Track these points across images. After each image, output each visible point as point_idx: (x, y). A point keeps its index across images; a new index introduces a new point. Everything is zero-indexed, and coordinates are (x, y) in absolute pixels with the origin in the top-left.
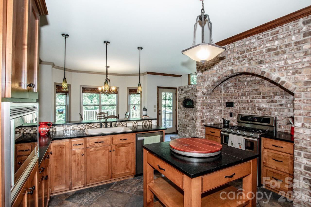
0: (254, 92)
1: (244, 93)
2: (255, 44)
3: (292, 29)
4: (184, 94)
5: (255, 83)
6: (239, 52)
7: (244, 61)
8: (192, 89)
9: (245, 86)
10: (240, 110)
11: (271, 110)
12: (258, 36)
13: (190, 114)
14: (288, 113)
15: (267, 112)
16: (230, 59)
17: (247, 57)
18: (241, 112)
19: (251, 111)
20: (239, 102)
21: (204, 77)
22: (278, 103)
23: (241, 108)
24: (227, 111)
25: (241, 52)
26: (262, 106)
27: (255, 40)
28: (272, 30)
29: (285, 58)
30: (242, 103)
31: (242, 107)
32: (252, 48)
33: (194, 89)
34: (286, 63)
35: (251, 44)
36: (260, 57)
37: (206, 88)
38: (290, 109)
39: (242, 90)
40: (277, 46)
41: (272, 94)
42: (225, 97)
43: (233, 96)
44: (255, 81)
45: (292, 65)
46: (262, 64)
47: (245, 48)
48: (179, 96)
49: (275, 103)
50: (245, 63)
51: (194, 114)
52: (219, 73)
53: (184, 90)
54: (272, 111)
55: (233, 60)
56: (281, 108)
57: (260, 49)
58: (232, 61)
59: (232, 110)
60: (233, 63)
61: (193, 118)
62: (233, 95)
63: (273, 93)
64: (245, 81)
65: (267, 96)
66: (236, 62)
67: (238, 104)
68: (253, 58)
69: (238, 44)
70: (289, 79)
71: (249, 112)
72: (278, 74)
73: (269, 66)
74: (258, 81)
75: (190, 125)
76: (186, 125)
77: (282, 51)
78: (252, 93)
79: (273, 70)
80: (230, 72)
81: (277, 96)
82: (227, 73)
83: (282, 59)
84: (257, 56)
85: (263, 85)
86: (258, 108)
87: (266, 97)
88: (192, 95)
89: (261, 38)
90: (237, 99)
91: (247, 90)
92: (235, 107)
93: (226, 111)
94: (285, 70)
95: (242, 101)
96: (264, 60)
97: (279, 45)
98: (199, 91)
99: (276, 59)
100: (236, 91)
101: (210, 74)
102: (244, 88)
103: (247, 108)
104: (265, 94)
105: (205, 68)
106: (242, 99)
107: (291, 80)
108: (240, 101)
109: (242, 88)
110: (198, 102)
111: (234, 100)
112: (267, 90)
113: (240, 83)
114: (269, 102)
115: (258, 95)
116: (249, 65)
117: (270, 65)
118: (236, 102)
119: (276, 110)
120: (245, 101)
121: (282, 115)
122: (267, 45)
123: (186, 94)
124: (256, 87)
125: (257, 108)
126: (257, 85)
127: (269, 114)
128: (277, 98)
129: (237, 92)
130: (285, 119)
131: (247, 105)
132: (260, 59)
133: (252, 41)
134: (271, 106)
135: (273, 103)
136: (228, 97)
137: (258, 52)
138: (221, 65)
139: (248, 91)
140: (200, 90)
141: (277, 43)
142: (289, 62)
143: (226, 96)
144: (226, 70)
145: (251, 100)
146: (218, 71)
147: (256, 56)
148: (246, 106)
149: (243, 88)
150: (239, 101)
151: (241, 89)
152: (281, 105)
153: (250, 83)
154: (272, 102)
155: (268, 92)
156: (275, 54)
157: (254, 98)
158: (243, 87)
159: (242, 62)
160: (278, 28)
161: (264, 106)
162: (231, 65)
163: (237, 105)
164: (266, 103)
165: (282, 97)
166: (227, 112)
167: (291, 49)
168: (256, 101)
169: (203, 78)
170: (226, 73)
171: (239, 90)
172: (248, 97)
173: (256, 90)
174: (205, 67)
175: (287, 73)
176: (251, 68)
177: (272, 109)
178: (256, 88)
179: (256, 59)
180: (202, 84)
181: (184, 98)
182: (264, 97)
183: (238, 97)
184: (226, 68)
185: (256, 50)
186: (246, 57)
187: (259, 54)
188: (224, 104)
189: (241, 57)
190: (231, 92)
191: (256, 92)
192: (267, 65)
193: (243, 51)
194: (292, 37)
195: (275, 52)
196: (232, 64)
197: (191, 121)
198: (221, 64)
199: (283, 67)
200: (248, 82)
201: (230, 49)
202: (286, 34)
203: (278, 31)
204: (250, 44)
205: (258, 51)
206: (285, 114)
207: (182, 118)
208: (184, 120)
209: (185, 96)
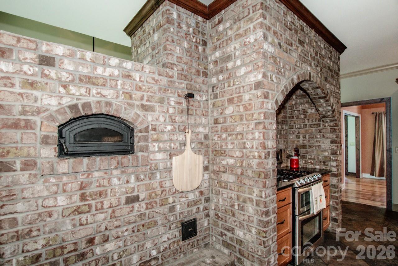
4: (65, 87)
8: (129, 76)
13: (115, 181)
21: (278, 64)
33: (138, 79)
46: (326, 81)
51: (138, 179)
53: (71, 68)
61: (136, 193)
75: (117, 227)
76: (91, 241)
83: (333, 84)
88: (129, 101)
123: (83, 91)
156: (331, 76)
174: (280, 39)
181: (73, 107)
192: (329, 86)
207: (55, 216)
208: (68, 221)
209: (75, 102)
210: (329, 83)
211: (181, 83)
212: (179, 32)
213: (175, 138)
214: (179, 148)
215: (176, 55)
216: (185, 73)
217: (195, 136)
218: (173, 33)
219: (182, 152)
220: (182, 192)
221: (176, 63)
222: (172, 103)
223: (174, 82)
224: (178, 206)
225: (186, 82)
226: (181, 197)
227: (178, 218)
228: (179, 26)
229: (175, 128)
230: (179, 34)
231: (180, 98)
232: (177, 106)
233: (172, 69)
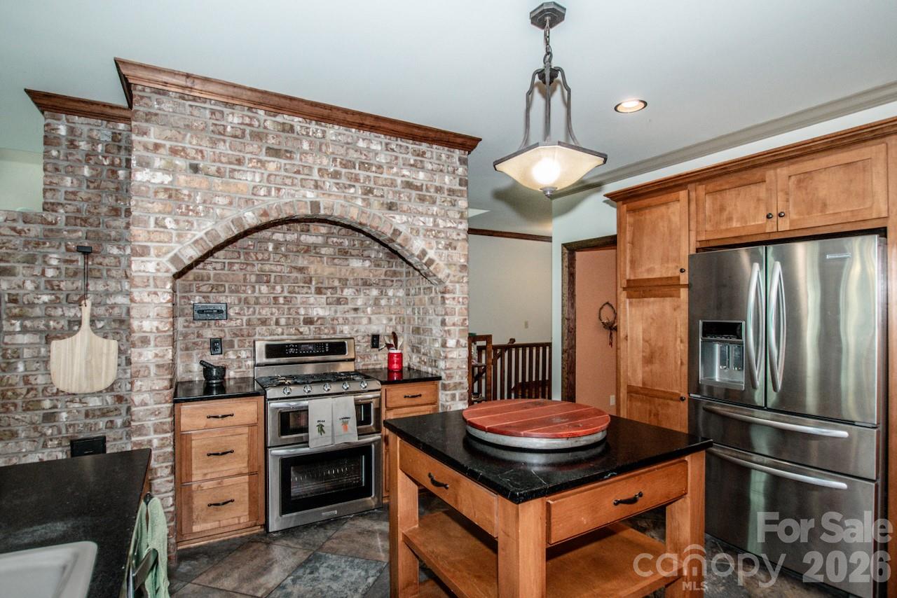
0: (295, 274)
1: (266, 276)
2: (379, 155)
3: (445, 161)
5: (298, 251)
6: (338, 160)
7: (352, 190)
9: (266, 255)
10: (251, 328)
11: (335, 322)
12: (388, 141)
14: (368, 326)
15: (325, 328)
16: (310, 167)
17: (362, 181)
18: (255, 334)
19: (285, 327)
20: (248, 303)
21: (186, 198)
22: (351, 306)
23: (255, 322)
24: (199, 336)
25: (344, 162)
26: (315, 314)
27: (379, 148)
28: (415, 144)
29: (435, 213)
30: (257, 307)
31: (259, 317)
32: (371, 162)
34: (436, 225)
35: (371, 154)
36: (391, 192)
37: (196, 242)
38: (372, 317)
39: (257, 267)
40: (422, 182)
41: (336, 283)
42: (190, 285)
43: (227, 281)
44: (298, 245)
45: (445, 230)
46: (394, 210)
47: (353, 155)
49: (344, 304)
50: (355, 195)
52: (265, 198)
54: (338, 324)
55: (320, 176)
56: (355, 315)
57: (389, 174)
58: (316, 176)
59: (221, 330)
60: (319, 183)
62: (224, 279)
63: (340, 282)
64: (269, 240)
65: (326, 288)
66: (329, 183)
67: (242, 309)
68: (374, 188)
69: (336, 136)
70: (440, 256)
71: (280, 330)
72: (424, 243)
73: (408, 221)
74: (306, 248)
77: (430, 196)
78: (289, 277)
79: (415, 231)
80: (309, 208)
81: (349, 288)
82: (299, 209)
83: (430, 213)
84: (385, 188)
85: (319, 259)
86: (304, 319)
87: (324, 291)
89: (393, 150)
90: (238, 292)
91: (274, 268)
92: (231, 319)
93: (192, 336)
94: (434, 237)
95: (257, 298)
96: (398, 202)
97: (425, 183)
99: (420, 209)
100: (236, 267)
101: (221, 191)
102: (263, 260)
103: (274, 320)
104: (322, 283)
105: (195, 162)
106: (256, 294)
107: (443, 259)
108: (252, 301)
109: (257, 259)
111: (227, 297)
112: (326, 274)
113: (250, 243)
114: (330, 304)
115: (305, 283)
116: (364, 204)
117: (409, 219)
118: (236, 302)
119: (346, 321)
120: (268, 298)
121: (357, 331)
122: (405, 172)
124: (300, 262)
125: (302, 318)
126: (303, 257)
127: (332, 332)
128: (348, 292)
129: (241, 269)
130: (364, 341)
131: (274, 310)
132: (390, 198)
133: (373, 147)
134: (336, 312)
135: (340, 304)
136: (201, 283)
137: (386, 179)
138: (276, 175)
139: (279, 270)
140: (159, 249)
141: (421, 175)
142: (441, 223)
143: (195, 280)
144: (293, 196)
145: (285, 297)
146: (262, 192)
147: (383, 188)
148: (272, 314)
149: (260, 258)
150: (246, 299)
151: (255, 263)
152: (356, 310)
153: (283, 249)
154: (338, 302)
155: (328, 278)
156: (420, 199)
157: (294, 292)
158: (260, 256)
159: (347, 191)
160: (424, 147)
161: (321, 312)
162: (312, 187)
163: (239, 314)
164: (325, 305)
165: (357, 290)
166: (198, 337)
167: (443, 199)
168: (299, 300)
169: (178, 199)
170: (292, 206)
171: (247, 264)
172: (278, 288)
173: (301, 270)
174: (194, 159)
175: (438, 243)
176: (370, 215)
177: (337, 320)
178: (300, 265)
179: (382, 196)
180: (169, 222)
182: (319, 291)
183: (243, 288)
184: (293, 192)
185: (381, 173)
186: (357, 180)
187: (386, 185)
188: (186, 311)
189: (343, 173)
190: (215, 269)
191: (300, 276)
192: (404, 218)
193: (350, 161)
194: (444, 176)
195: (419, 195)
196: (316, 187)
198: (277, 173)
199: (431, 230)
200: (278, 245)
201: (308, 134)
202: (436, 166)
203: (424, 153)
204: (369, 152)
205: (385, 176)
206: (363, 330)
210: (407, 212)
211: (75, 231)
212: (70, 154)
213: (59, 312)
214: (66, 328)
215: (63, 190)
216: (84, 215)
217: (107, 310)
218: (57, 158)
219: (71, 333)
220: (74, 394)
221: (63, 201)
222: (54, 262)
223: (59, 231)
224: (64, 415)
225: (83, 229)
226: (72, 401)
227: (64, 431)
228: (72, 145)
229: (57, 298)
230: (70, 158)
231: (70, 254)
232: (63, 266)
233: (54, 211)
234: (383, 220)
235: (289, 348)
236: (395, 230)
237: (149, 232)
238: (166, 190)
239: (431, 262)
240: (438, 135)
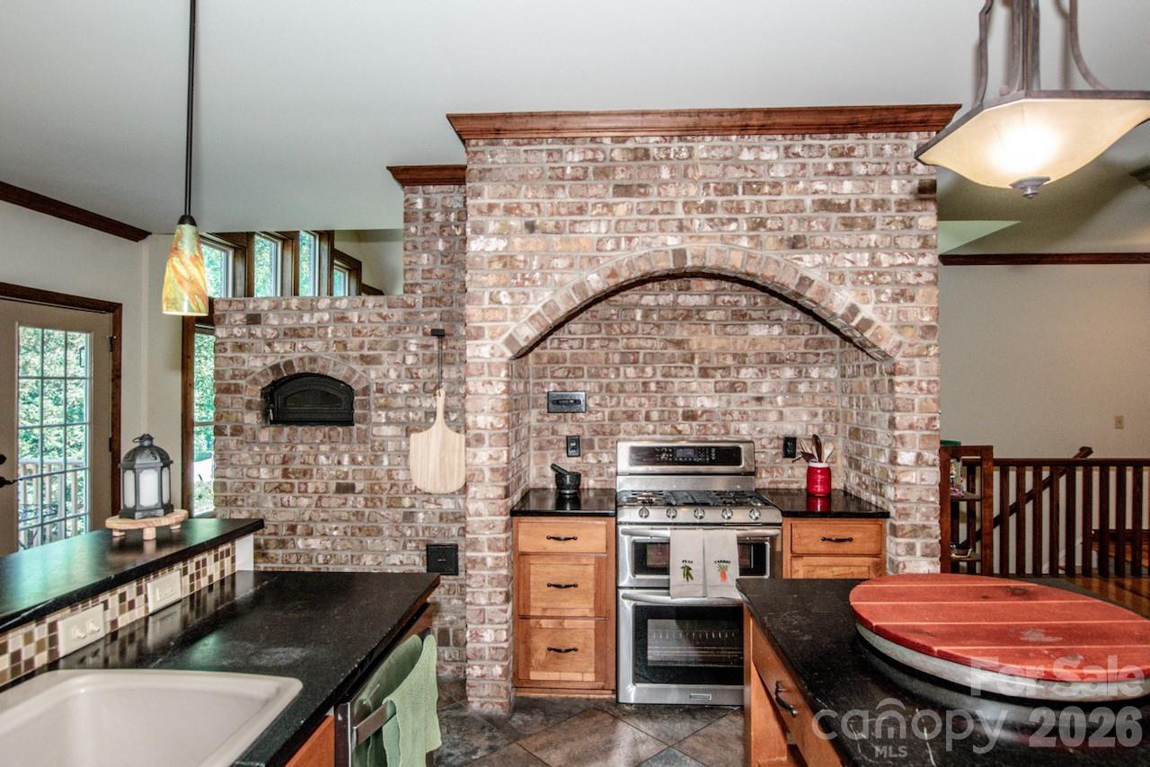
0: (671, 350)
1: (633, 354)
2: (774, 168)
3: (892, 156)
4: (270, 345)
5: (674, 319)
6: (712, 185)
7: (733, 226)
8: (343, 319)
9: (633, 326)
10: (615, 423)
11: (728, 417)
12: (788, 143)
13: (322, 459)
14: (779, 425)
15: (714, 425)
16: (672, 202)
17: (747, 211)
18: (619, 432)
19: (658, 424)
20: (611, 391)
21: (522, 265)
22: (751, 394)
23: (619, 415)
24: (554, 432)
25: (720, 187)
26: (699, 405)
27: (774, 156)
28: (835, 138)
29: (872, 244)
30: (622, 396)
31: (624, 409)
32: (762, 180)
33: (356, 320)
34: (874, 262)
35: (762, 168)
36: (795, 221)
37: (532, 318)
38: (784, 410)
39: (622, 343)
40: (849, 197)
41: (729, 361)
42: (544, 369)
43: (585, 363)
44: (675, 310)
45: (892, 270)
46: (801, 248)
47: (734, 174)
48: (229, 354)
49: (741, 391)
50: (737, 233)
51: (353, 461)
52: (613, 254)
53: (275, 322)
54: (733, 421)
55: (686, 213)
56: (757, 408)
57: (791, 194)
58: (680, 212)
59: (579, 426)
60: (685, 223)
61: (350, 481)
62: (582, 359)
63: (734, 359)
64: (637, 305)
65: (715, 369)
66: (698, 221)
67: (603, 398)
68: (767, 219)
69: (708, 151)
70: (884, 314)
71: (651, 427)
72: (853, 294)
73: (825, 262)
74: (685, 313)
75: (324, 520)
76: (292, 529)
77: (865, 218)
78: (663, 354)
79: (836, 278)
80: (671, 259)
81: (748, 367)
82: (657, 262)
83: (864, 244)
84: (786, 216)
85: (703, 327)
86: (684, 412)
87: (711, 372)
88: (343, 353)
89: (797, 155)
90: (598, 376)
91: (643, 343)
92: (591, 412)
93: (546, 433)
94: (872, 283)
95: (622, 384)
96: (808, 235)
97: (853, 198)
98: (487, 333)
99: (846, 241)
100: (596, 344)
101: (560, 251)
102: (629, 333)
103: (644, 413)
104: (708, 361)
105: (531, 219)
106: (621, 379)
107: (889, 318)
108: (616, 388)
109: (622, 332)
110: (476, 394)
111: (585, 383)
112: (714, 348)
113: (613, 312)
114: (721, 391)
115: (685, 361)
116: (752, 245)
117: (827, 259)
118: (597, 390)
119: (744, 416)
120: (636, 383)
121: (761, 431)
122: (819, 186)
123: (288, 347)
124: (677, 333)
125: (680, 411)
126: (682, 326)
127: (723, 431)
128: (747, 374)
129: (602, 347)
130: (772, 446)
131: (643, 400)
132: (794, 229)
133: (765, 156)
134: (729, 403)
135: (735, 391)
136: (556, 366)
137: (786, 202)
138: (626, 221)
139: (649, 345)
140: (493, 329)
141: (847, 186)
142: (885, 260)
143: (549, 362)
144: (649, 245)
145: (658, 383)
146: (609, 246)
147: (782, 215)
148: (640, 405)
149: (625, 331)
150: (608, 385)
151: (619, 337)
152: (759, 399)
153: (655, 317)
154: (733, 388)
155: (717, 354)
156: (845, 225)
157: (670, 376)
158: (625, 328)
159: (725, 228)
160: (851, 139)
161: (708, 404)
162: (675, 229)
163: (599, 405)
164: (713, 393)
165: (760, 371)
166: (553, 434)
167: (887, 220)
168: (676, 386)
169: (513, 267)
170: (648, 260)
171: (610, 340)
172: (649, 370)
173: (679, 344)
174: (530, 215)
175: (878, 293)
176: (761, 259)
177: (730, 414)
178: (677, 338)
179: (781, 229)
180: (504, 297)
181: (275, 368)
182: (704, 373)
183: (605, 371)
184: (649, 240)
185: (779, 194)
186: (740, 210)
187: (788, 211)
188: (540, 402)
189: (719, 203)
190: (571, 348)
191: (677, 352)
192: (818, 258)
193: (729, 184)
194: (890, 181)
195: (844, 218)
196: (681, 228)
197: (336, 500)
198: (627, 217)
199: (866, 273)
200: (648, 311)
201: (668, 158)
202: (874, 166)
203: (852, 149)
204: (758, 165)
205: (784, 197)
206: (770, 430)
207: (258, 489)
208: (269, 497)
209: (278, 360)
210: (825, 248)
211: (431, 313)
212: (427, 228)
213: (416, 403)
214: (423, 420)
215: (421, 269)
216: (439, 294)
217: (459, 401)
218: (415, 235)
219: (428, 426)
220: (430, 494)
221: (420, 281)
222: (413, 348)
223: (417, 314)
224: (421, 516)
225: (438, 309)
226: (427, 501)
227: (421, 533)
228: (428, 218)
229: (416, 387)
230: (426, 232)
231: (426, 338)
232: (421, 352)
233: (413, 292)
234: (783, 265)
235: (661, 453)
236: (803, 279)
237: (483, 310)
238: (501, 258)
239: (867, 323)
240: (876, 116)
